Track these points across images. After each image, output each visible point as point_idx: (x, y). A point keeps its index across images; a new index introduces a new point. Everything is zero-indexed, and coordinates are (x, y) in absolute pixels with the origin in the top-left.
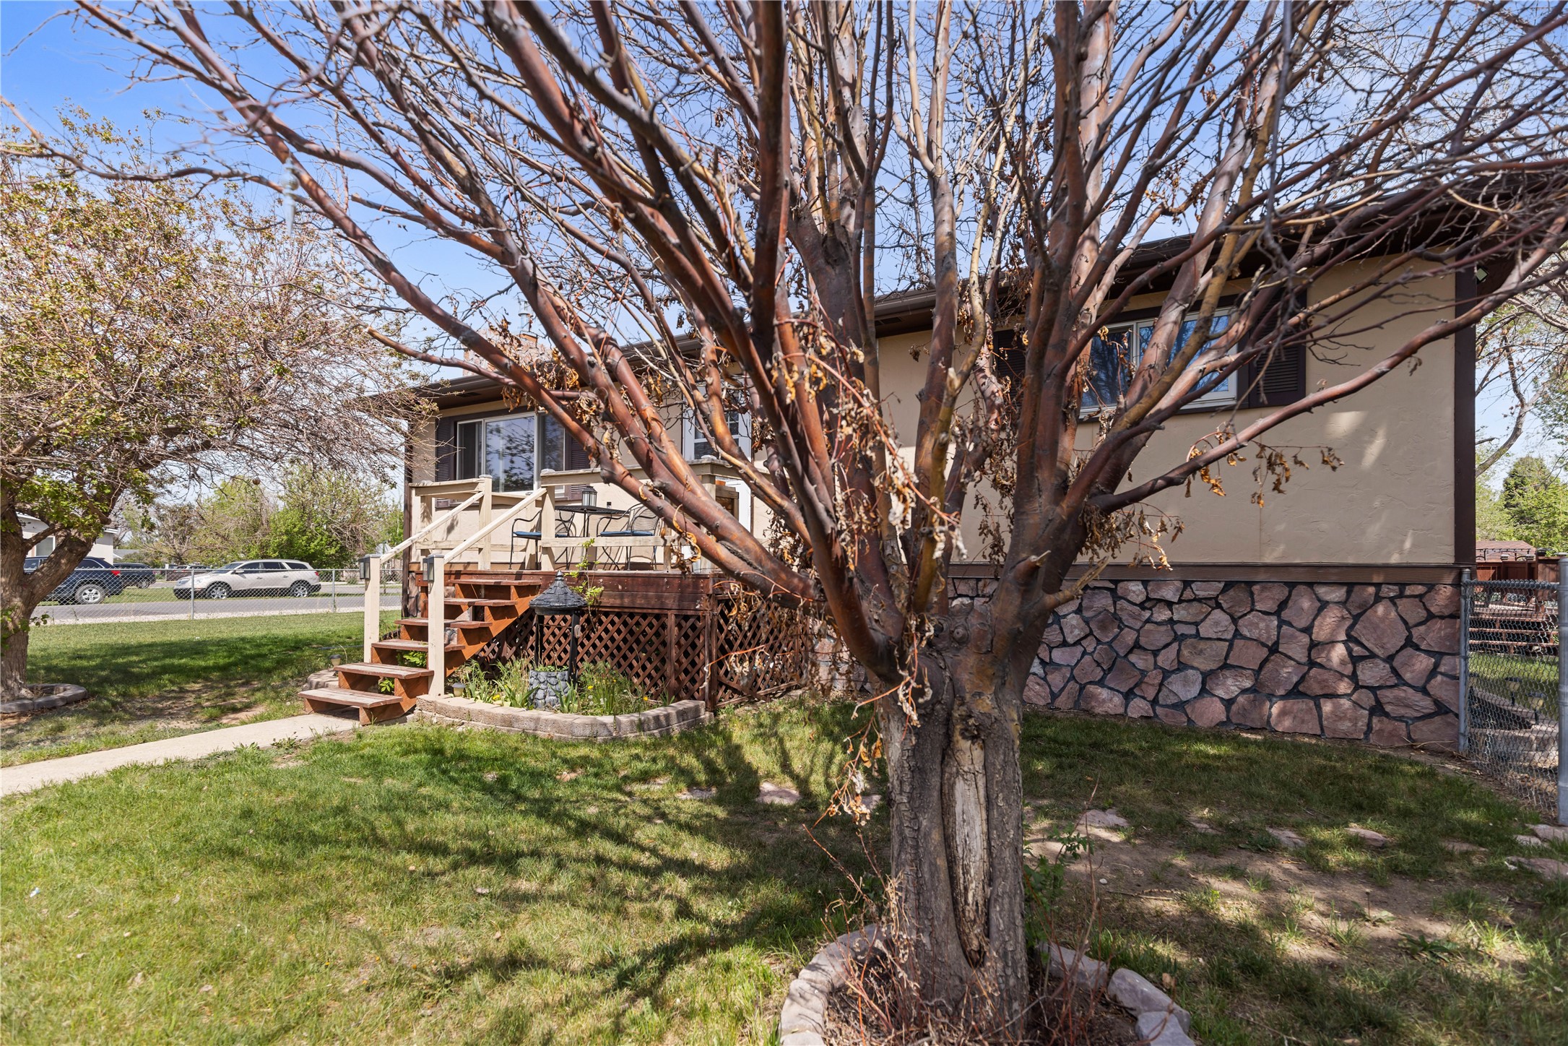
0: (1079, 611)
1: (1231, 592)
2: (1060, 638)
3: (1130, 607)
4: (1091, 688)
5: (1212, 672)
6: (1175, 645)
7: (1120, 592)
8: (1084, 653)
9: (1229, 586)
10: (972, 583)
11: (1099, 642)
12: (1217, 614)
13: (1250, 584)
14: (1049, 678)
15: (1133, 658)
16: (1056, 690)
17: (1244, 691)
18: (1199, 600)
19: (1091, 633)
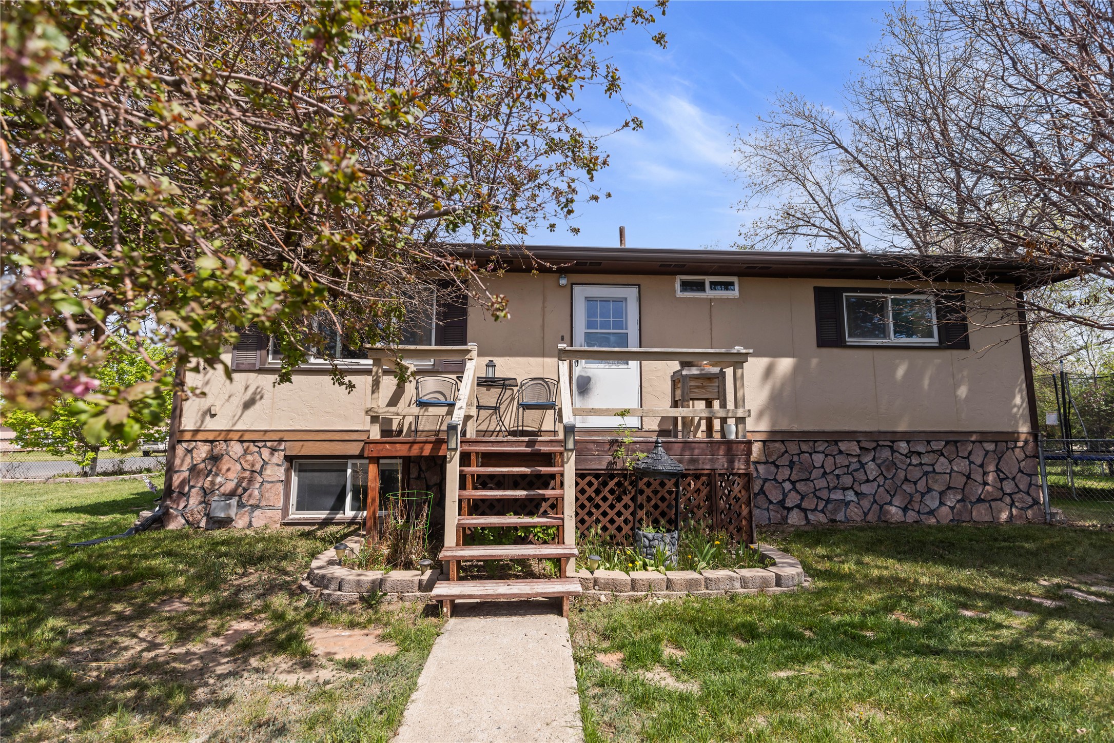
0: (873, 460)
1: (948, 447)
2: (865, 478)
3: (901, 457)
4: (886, 507)
5: (943, 491)
6: (924, 478)
7: (895, 448)
8: (879, 486)
9: (947, 443)
10: (811, 444)
11: (886, 478)
12: (942, 459)
13: (956, 442)
14: (861, 503)
15: (904, 487)
16: (866, 511)
17: (958, 501)
18: (933, 451)
19: (882, 474)
